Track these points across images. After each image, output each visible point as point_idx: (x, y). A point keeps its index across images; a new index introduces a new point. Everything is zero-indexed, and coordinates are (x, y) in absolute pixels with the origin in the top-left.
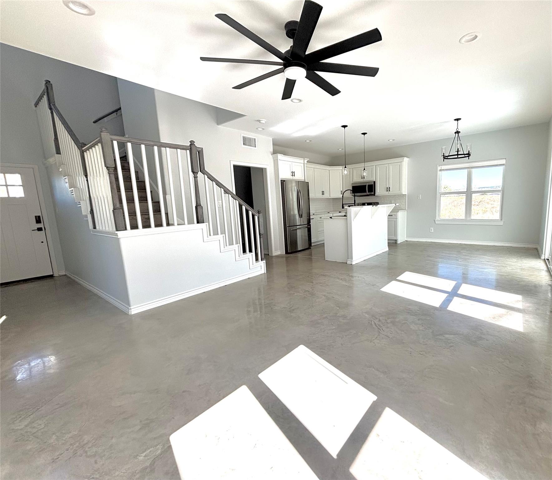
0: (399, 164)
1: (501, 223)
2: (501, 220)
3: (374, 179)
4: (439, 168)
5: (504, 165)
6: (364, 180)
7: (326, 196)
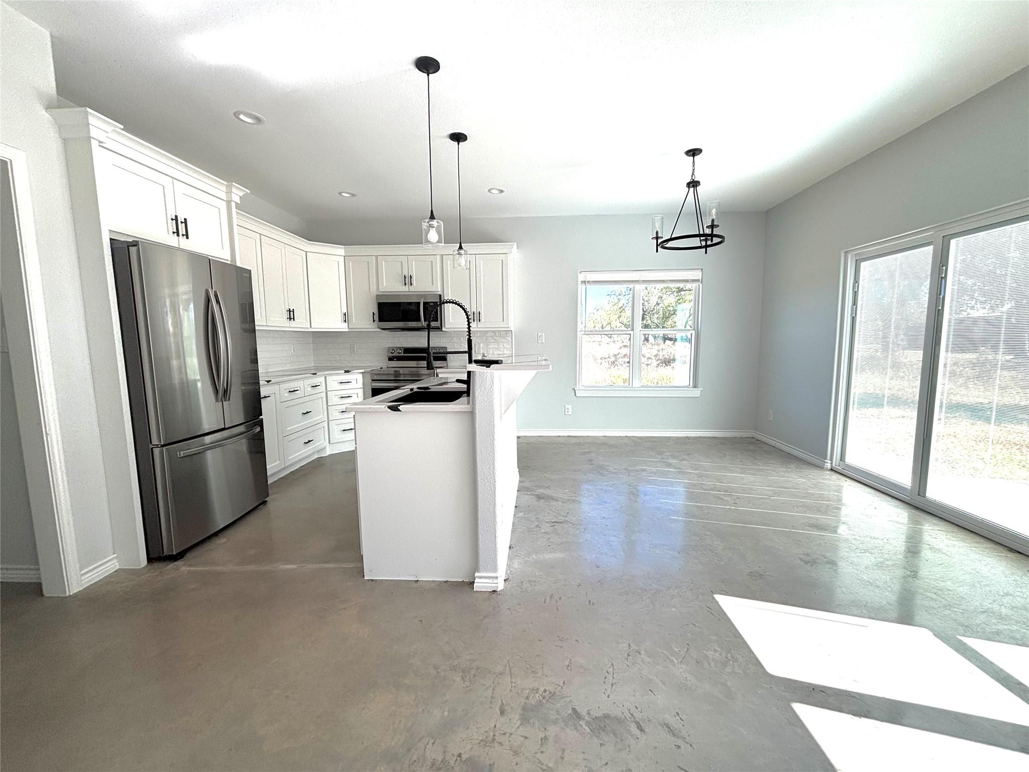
0: (502, 257)
1: (697, 393)
2: (695, 387)
3: (439, 289)
4: (581, 277)
5: (697, 281)
6: (412, 289)
7: (301, 323)
